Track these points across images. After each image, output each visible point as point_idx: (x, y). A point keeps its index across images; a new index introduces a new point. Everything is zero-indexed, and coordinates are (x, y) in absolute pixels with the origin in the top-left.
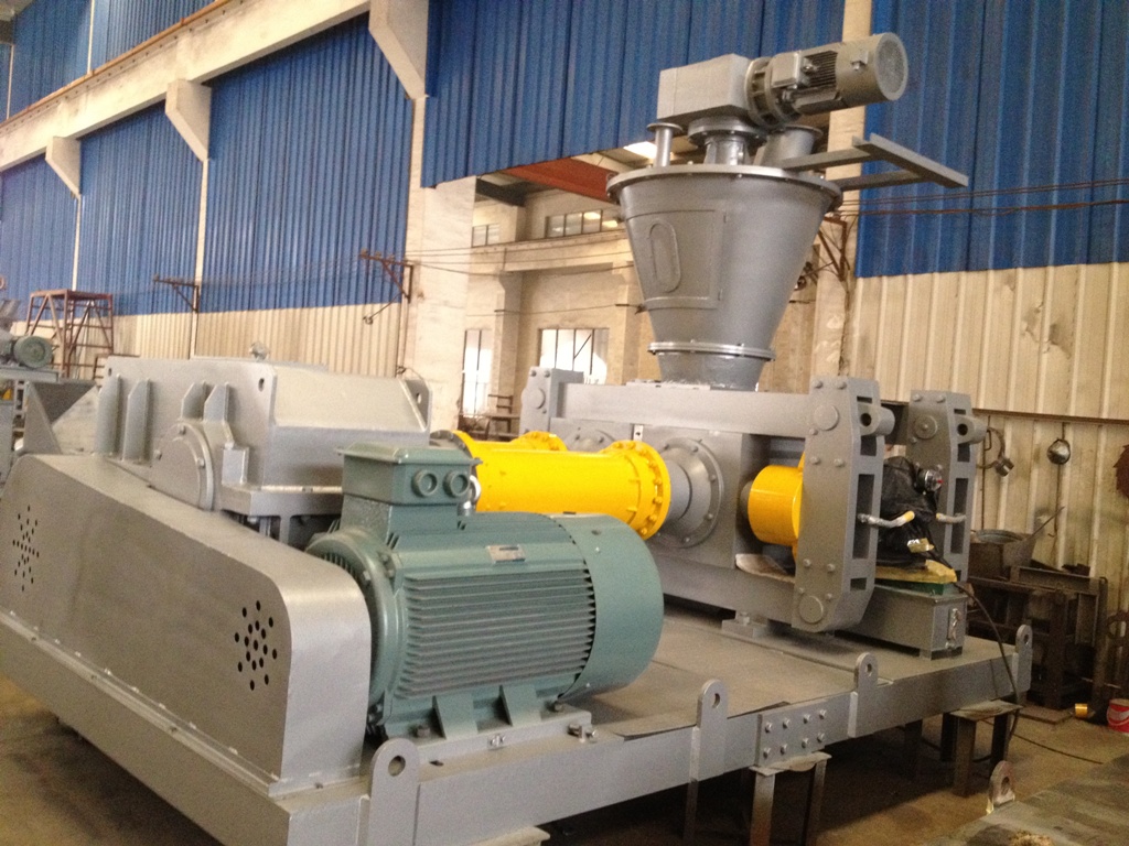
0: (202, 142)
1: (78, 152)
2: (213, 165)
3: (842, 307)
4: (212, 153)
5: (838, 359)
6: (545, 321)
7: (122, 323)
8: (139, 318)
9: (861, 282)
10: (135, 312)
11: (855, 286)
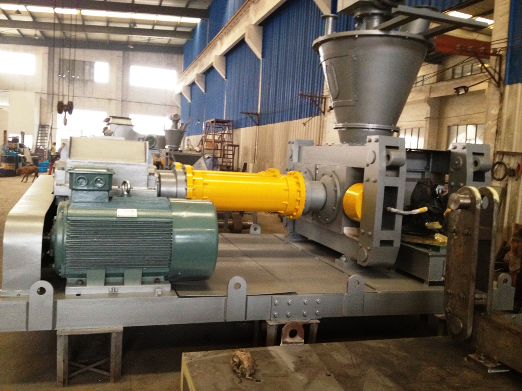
0: (259, 51)
1: (224, 61)
2: (264, 60)
3: (497, 102)
4: (263, 57)
5: (495, 131)
6: (451, 122)
7: (236, 132)
8: (242, 129)
9: (508, 87)
10: (240, 127)
11: (504, 90)
